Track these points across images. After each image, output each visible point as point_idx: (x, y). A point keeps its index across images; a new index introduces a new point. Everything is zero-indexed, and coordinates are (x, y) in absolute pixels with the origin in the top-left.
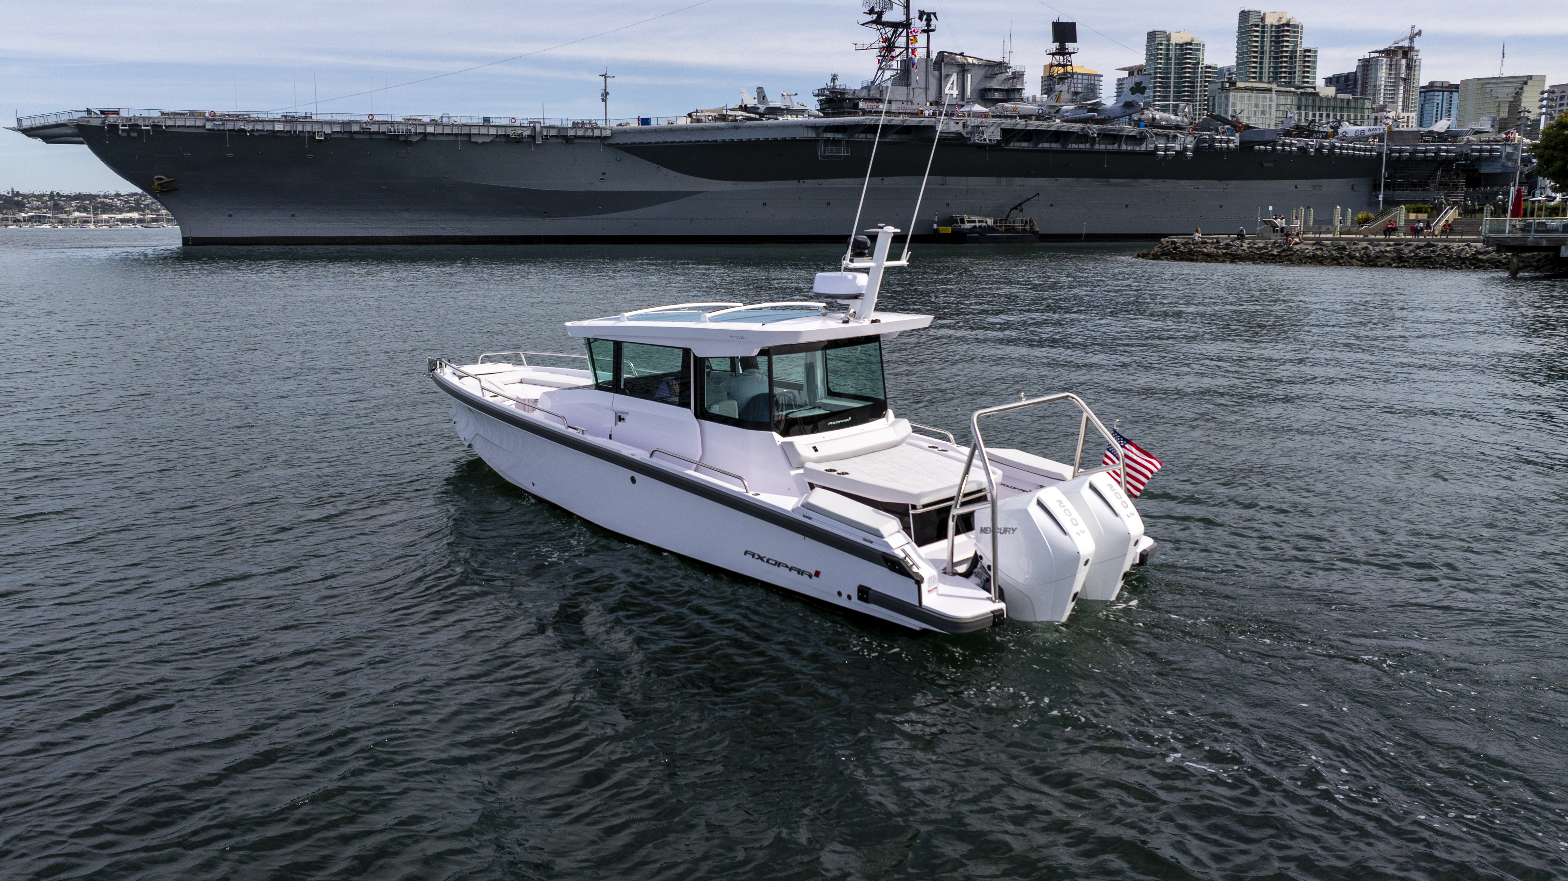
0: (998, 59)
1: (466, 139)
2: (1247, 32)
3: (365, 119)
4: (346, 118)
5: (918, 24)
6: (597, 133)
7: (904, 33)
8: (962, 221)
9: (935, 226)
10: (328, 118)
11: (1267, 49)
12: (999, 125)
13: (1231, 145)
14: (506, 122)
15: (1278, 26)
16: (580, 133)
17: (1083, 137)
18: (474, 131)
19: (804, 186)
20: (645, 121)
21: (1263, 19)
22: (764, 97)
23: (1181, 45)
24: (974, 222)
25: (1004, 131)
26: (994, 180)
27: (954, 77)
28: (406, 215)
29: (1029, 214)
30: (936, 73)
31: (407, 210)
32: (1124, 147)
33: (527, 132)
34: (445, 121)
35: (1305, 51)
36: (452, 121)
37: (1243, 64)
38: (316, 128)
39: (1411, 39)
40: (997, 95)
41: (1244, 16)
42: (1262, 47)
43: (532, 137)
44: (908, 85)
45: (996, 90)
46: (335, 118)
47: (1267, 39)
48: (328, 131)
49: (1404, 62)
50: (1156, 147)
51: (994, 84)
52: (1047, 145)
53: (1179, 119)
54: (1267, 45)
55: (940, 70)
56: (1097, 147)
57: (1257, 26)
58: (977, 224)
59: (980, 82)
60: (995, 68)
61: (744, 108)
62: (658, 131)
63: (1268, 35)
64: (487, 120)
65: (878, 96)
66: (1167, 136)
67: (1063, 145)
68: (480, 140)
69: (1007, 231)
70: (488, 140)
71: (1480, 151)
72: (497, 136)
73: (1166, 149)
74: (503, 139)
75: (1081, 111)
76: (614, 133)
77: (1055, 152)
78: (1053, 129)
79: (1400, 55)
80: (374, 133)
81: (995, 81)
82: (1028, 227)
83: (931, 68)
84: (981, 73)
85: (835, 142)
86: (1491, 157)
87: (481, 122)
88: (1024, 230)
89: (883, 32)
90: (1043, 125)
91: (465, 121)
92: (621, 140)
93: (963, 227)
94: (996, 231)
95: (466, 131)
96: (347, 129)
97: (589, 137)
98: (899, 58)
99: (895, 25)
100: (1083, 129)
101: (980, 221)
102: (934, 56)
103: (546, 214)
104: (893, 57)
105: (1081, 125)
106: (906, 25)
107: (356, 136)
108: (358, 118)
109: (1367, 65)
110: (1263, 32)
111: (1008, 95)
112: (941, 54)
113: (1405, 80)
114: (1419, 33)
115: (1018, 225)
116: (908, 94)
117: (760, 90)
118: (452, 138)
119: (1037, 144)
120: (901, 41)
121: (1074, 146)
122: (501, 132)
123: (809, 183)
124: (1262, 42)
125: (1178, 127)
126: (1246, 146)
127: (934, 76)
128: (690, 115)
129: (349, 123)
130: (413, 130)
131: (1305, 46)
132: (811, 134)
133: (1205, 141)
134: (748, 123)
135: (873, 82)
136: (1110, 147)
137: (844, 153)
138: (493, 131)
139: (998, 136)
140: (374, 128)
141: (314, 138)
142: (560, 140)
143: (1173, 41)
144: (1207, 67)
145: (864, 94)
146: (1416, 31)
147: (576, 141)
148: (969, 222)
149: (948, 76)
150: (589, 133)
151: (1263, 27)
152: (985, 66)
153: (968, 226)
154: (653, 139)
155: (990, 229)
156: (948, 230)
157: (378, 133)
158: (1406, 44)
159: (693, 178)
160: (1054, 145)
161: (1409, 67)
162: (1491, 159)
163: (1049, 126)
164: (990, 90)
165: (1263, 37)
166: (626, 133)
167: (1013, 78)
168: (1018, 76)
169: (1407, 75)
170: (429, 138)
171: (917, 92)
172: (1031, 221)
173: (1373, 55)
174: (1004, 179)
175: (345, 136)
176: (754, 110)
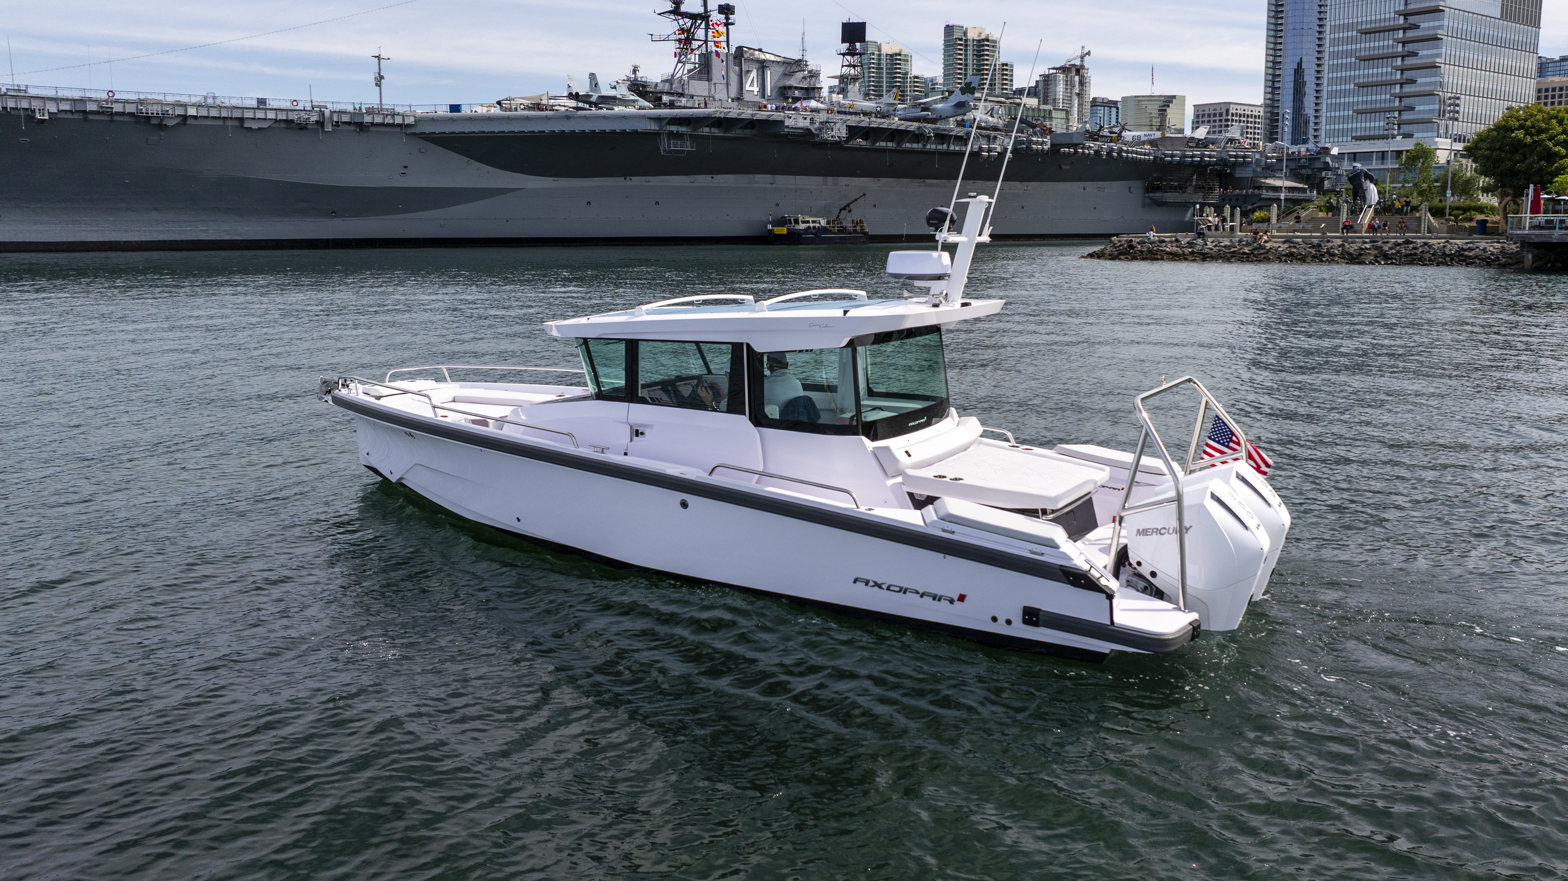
0: (796, 56)
1: (237, 123)
2: (952, 45)
3: (104, 96)
4: (77, 95)
5: (716, 17)
6: (398, 120)
7: (703, 26)
8: (796, 221)
9: (770, 227)
10: (51, 93)
11: (970, 62)
12: (845, 122)
13: (1046, 147)
14: (287, 105)
15: (979, 41)
16: (378, 119)
17: (918, 136)
18: (248, 114)
19: (630, 183)
20: (455, 108)
21: (965, 34)
22: (596, 85)
23: (891, 56)
24: (808, 222)
25: (850, 128)
26: (820, 179)
27: (754, 74)
28: (155, 215)
29: (857, 213)
30: (737, 68)
31: (156, 209)
32: (952, 148)
33: (314, 118)
34: (210, 101)
35: (1003, 65)
36: (218, 102)
37: (949, 75)
38: (36, 105)
39: (1082, 58)
40: (797, 93)
41: (949, 30)
42: (966, 60)
43: (320, 123)
44: (709, 80)
45: (796, 88)
46: (61, 94)
47: (970, 53)
48: (54, 110)
49: (1077, 78)
50: (980, 148)
51: (793, 82)
52: (883, 144)
53: (995, 120)
54: (970, 58)
55: (740, 65)
56: (928, 146)
57: (961, 39)
58: (811, 225)
59: (779, 80)
60: (794, 65)
61: (575, 97)
62: (471, 119)
63: (970, 48)
64: (262, 102)
65: (680, 91)
66: (988, 137)
67: (898, 144)
68: (255, 126)
69: (840, 232)
70: (265, 125)
71: (1236, 157)
72: (276, 120)
73: (989, 150)
74: (283, 125)
75: (914, 110)
76: (419, 120)
77: (891, 151)
78: (893, 127)
79: (1074, 73)
80: (118, 114)
81: (793, 79)
82: (858, 228)
83: (731, 63)
84: (780, 70)
85: (678, 136)
86: (1244, 162)
87: (254, 104)
88: (855, 231)
89: (681, 22)
90: (884, 123)
91: (235, 102)
92: (428, 129)
93: (797, 227)
94: (830, 232)
95: (237, 114)
96: (80, 107)
97: (388, 125)
98: (697, 52)
99: (693, 17)
100: (919, 128)
101: (813, 222)
102: (733, 50)
103: (334, 214)
104: (692, 50)
105: (916, 124)
106: (704, 17)
107: (91, 117)
108: (94, 95)
109: (1047, 80)
110: (966, 46)
111: (808, 94)
112: (740, 49)
113: (1078, 94)
114: (1089, 53)
115: (850, 226)
116: (710, 90)
117: (592, 76)
118: (219, 123)
119: (874, 143)
120: (700, 33)
121: (908, 145)
122: (282, 116)
123: (637, 180)
124: (966, 55)
125: (995, 129)
126: (1055, 147)
127: (734, 71)
128: (499, 103)
129: (82, 101)
130: (170, 112)
131: (1003, 60)
132: (653, 127)
133: (1022, 143)
134: (580, 112)
135: (673, 76)
136: (940, 147)
137: (688, 147)
138: (271, 115)
139: (844, 133)
140: (117, 108)
141: (33, 117)
142: (352, 128)
143: (884, 51)
144: (915, 77)
145: (667, 87)
146: (1086, 51)
147: (372, 129)
148: (803, 222)
149: (748, 72)
150: (389, 120)
151: (966, 40)
152: (784, 63)
153: (802, 226)
154: (467, 128)
155: (824, 230)
156: (783, 230)
157: (123, 114)
158: (1078, 62)
159: (509, 174)
160: (890, 144)
161: (1082, 83)
162: (1245, 164)
163: (890, 124)
164: (790, 88)
165: (966, 51)
166: (433, 120)
167: (811, 77)
168: (814, 75)
169: (1081, 90)
170: (189, 122)
171: (719, 87)
172: (861, 222)
173: (1051, 71)
174: (830, 179)
175: (76, 116)
176: (585, 99)
